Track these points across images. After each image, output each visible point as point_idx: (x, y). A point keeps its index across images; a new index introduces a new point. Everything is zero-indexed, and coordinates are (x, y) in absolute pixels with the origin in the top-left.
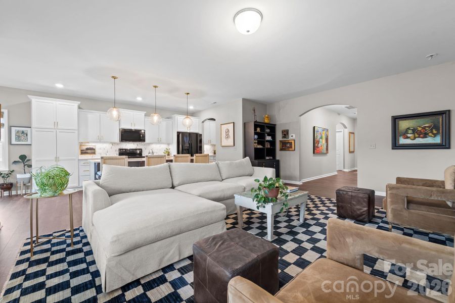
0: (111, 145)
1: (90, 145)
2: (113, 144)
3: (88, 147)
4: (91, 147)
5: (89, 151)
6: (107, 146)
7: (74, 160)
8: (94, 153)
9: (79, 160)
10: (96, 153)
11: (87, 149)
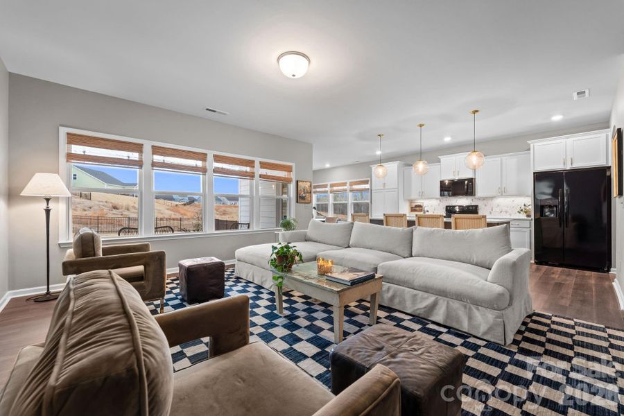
1: (419, 202)
3: (417, 204)
5: (417, 208)
8: (422, 210)
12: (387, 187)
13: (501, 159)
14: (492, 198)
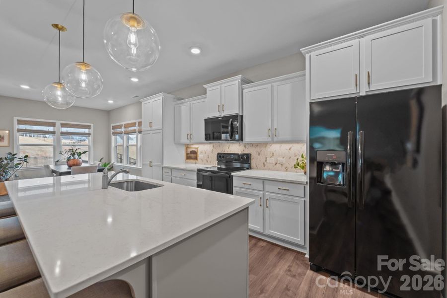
1: (194, 147)
4: (195, 150)
5: (192, 155)
10: (198, 158)
11: (191, 152)
12: (153, 128)
13: (272, 87)
14: (265, 144)
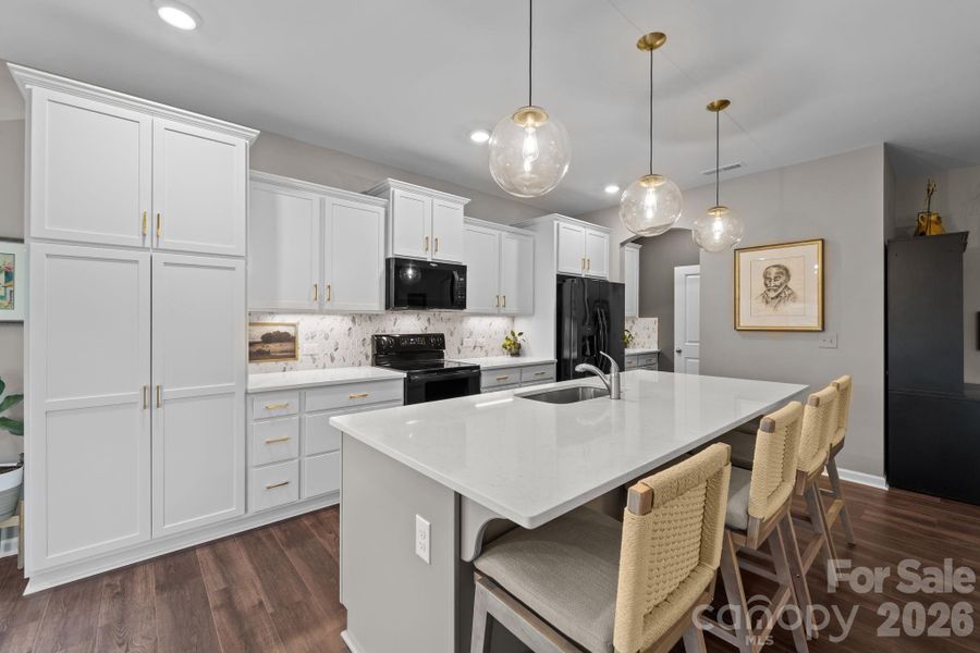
0: (347, 323)
1: (278, 323)
2: (355, 317)
3: (272, 330)
4: (282, 329)
5: (273, 347)
6: (336, 325)
7: (231, 394)
8: (292, 355)
9: (246, 393)
10: (300, 353)
11: (268, 338)
